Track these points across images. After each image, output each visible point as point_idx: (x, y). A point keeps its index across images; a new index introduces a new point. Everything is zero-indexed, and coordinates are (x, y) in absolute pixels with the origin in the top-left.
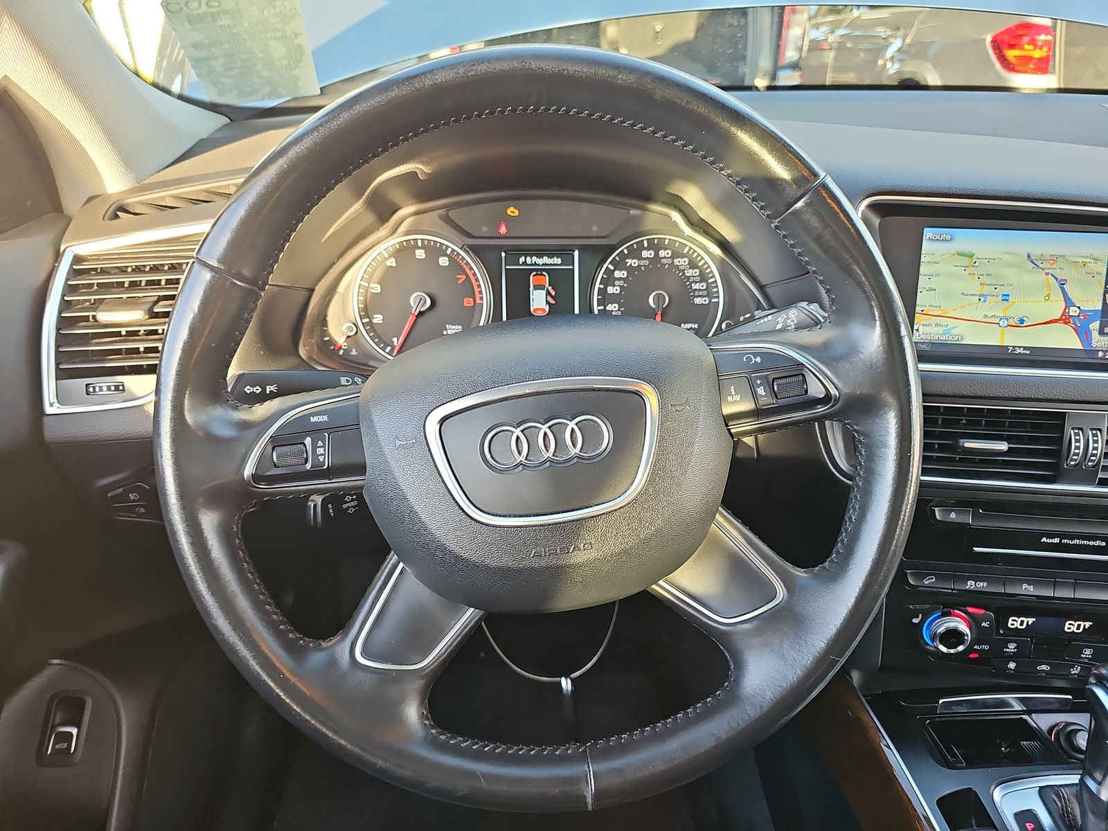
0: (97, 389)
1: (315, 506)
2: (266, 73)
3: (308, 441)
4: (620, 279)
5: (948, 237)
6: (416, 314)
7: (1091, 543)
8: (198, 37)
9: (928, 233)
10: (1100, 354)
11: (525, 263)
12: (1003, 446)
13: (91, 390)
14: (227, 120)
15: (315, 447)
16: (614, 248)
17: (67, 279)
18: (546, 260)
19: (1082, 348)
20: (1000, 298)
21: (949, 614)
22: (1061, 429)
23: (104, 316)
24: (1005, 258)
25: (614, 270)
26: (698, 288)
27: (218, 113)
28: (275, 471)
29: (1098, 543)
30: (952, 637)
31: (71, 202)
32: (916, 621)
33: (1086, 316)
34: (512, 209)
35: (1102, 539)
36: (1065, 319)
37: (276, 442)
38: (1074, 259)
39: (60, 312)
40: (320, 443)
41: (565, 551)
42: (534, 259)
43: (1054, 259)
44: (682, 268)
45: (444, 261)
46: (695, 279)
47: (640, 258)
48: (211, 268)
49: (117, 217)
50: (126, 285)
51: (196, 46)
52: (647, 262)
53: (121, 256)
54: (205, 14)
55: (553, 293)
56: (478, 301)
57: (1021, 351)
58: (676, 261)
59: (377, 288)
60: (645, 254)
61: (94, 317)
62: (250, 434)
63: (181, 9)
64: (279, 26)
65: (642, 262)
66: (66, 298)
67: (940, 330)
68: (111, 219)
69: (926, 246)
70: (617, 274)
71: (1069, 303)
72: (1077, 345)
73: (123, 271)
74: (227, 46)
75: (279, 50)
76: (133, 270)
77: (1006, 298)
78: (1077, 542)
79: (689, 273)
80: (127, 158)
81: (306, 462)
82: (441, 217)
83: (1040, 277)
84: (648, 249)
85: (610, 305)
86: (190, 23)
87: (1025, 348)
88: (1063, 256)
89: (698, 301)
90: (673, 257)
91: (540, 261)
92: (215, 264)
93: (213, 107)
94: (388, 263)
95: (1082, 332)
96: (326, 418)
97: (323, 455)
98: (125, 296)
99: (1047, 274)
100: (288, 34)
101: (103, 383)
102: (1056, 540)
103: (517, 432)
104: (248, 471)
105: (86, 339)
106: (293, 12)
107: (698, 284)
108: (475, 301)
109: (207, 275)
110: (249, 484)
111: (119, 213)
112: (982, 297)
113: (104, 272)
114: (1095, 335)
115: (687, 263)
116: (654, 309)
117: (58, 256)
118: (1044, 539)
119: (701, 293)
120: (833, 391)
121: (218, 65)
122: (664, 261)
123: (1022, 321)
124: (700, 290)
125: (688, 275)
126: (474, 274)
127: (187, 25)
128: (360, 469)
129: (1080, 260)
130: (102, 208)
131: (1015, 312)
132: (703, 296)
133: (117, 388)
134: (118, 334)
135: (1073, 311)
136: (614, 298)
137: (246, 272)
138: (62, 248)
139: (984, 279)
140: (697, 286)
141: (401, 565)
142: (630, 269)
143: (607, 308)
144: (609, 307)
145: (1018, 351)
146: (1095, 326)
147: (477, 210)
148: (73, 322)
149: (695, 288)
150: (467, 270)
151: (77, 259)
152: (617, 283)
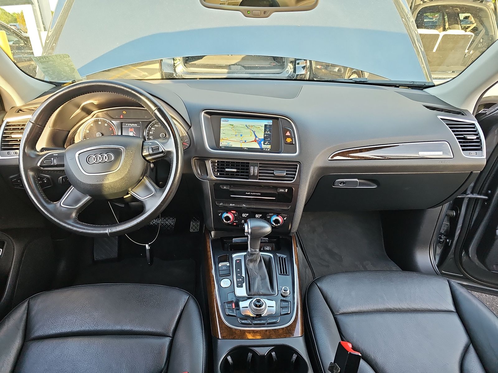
0: (10, 153)
1: (60, 179)
2: (65, 74)
3: (52, 159)
5: (227, 121)
7: (257, 194)
8: (44, 66)
9: (222, 119)
10: (264, 149)
11: (127, 125)
12: (235, 170)
13: (9, 153)
14: (55, 86)
15: (54, 160)
16: (151, 122)
17: (5, 127)
18: (133, 125)
19: (259, 148)
20: (240, 135)
21: (228, 213)
22: (248, 166)
23: (13, 136)
24: (241, 126)
27: (52, 84)
28: (44, 165)
29: (258, 194)
30: (227, 218)
31: (7, 108)
32: (220, 215)
33: (261, 140)
34: (124, 112)
35: (260, 193)
36: (255, 141)
37: (45, 159)
38: (256, 126)
39: (2, 135)
40: (55, 159)
41: (103, 180)
42: (130, 124)
43: (252, 126)
45: (106, 125)
48: (32, 123)
49: (19, 112)
50: (20, 129)
51: (44, 68)
53: (19, 122)
54: (45, 61)
55: (135, 133)
57: (246, 149)
59: (88, 132)
61: (11, 136)
62: (40, 157)
63: (39, 60)
64: (66, 63)
65: (159, 126)
66: (4, 132)
67: (227, 143)
68: (17, 113)
69: (222, 122)
70: (152, 129)
71: (256, 137)
72: (259, 147)
73: (19, 125)
74: (52, 68)
75: (67, 69)
76: (22, 125)
77: (241, 135)
78: (254, 194)
80: (22, 97)
81: (52, 163)
82: (105, 114)
83: (249, 130)
86: (41, 63)
87: (247, 148)
88: (254, 126)
91: (131, 125)
92: (33, 122)
93: (51, 83)
94: (91, 125)
95: (260, 144)
96: (57, 155)
97: (55, 162)
98: (19, 131)
99: (251, 130)
100: (69, 65)
101: (12, 152)
102: (249, 193)
103: (94, 156)
104: (39, 164)
105: (8, 141)
106: (69, 60)
109: (31, 124)
110: (39, 167)
111: (19, 111)
112: (236, 135)
113: (14, 125)
114: (263, 144)
117: (3, 121)
118: (246, 193)
120: (164, 150)
121: (51, 72)
123: (245, 141)
126: (114, 128)
127: (41, 64)
128: (63, 166)
129: (258, 126)
130: (15, 110)
131: (244, 140)
133: (15, 153)
134: (17, 140)
135: (257, 139)
136: (151, 135)
137: (40, 124)
138: (4, 120)
139: (236, 131)
141: (73, 187)
142: (156, 128)
144: (150, 137)
145: (245, 149)
146: (262, 142)
148: (6, 137)
150: (112, 127)
151: (7, 123)
152: (152, 131)
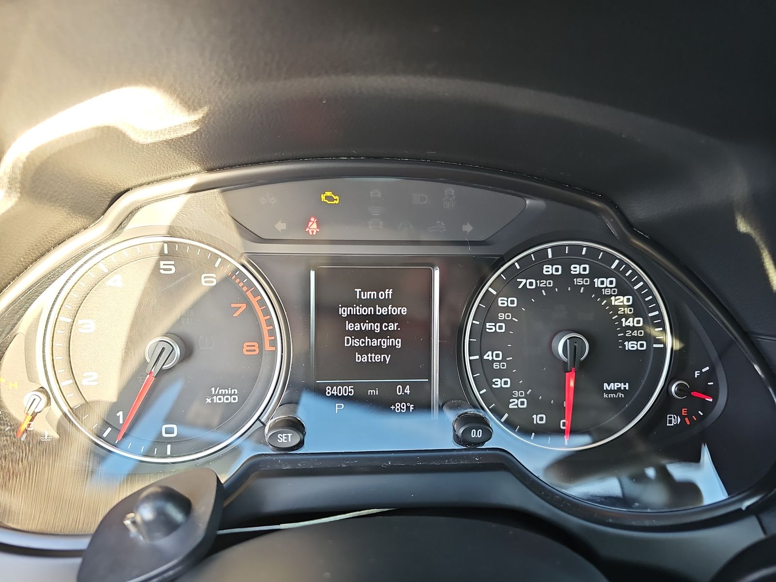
4: (506, 309)
6: (155, 371)
25: (497, 296)
26: (631, 324)
44: (606, 292)
46: (627, 311)
47: (540, 276)
52: (550, 283)
56: (267, 347)
58: (597, 282)
60: (548, 269)
65: (543, 283)
70: (502, 302)
79: (617, 301)
84: (552, 263)
85: (490, 353)
89: (629, 346)
90: (592, 276)
107: (631, 319)
108: (261, 347)
115: (614, 285)
116: (565, 363)
119: (635, 333)
122: (579, 281)
124: (633, 328)
125: (617, 303)
126: (261, 302)
132: (637, 339)
136: (496, 341)
140: (630, 322)
142: (524, 294)
143: (485, 357)
144: (488, 356)
147: (268, 195)
149: (627, 324)
150: (249, 294)
152: (501, 316)
